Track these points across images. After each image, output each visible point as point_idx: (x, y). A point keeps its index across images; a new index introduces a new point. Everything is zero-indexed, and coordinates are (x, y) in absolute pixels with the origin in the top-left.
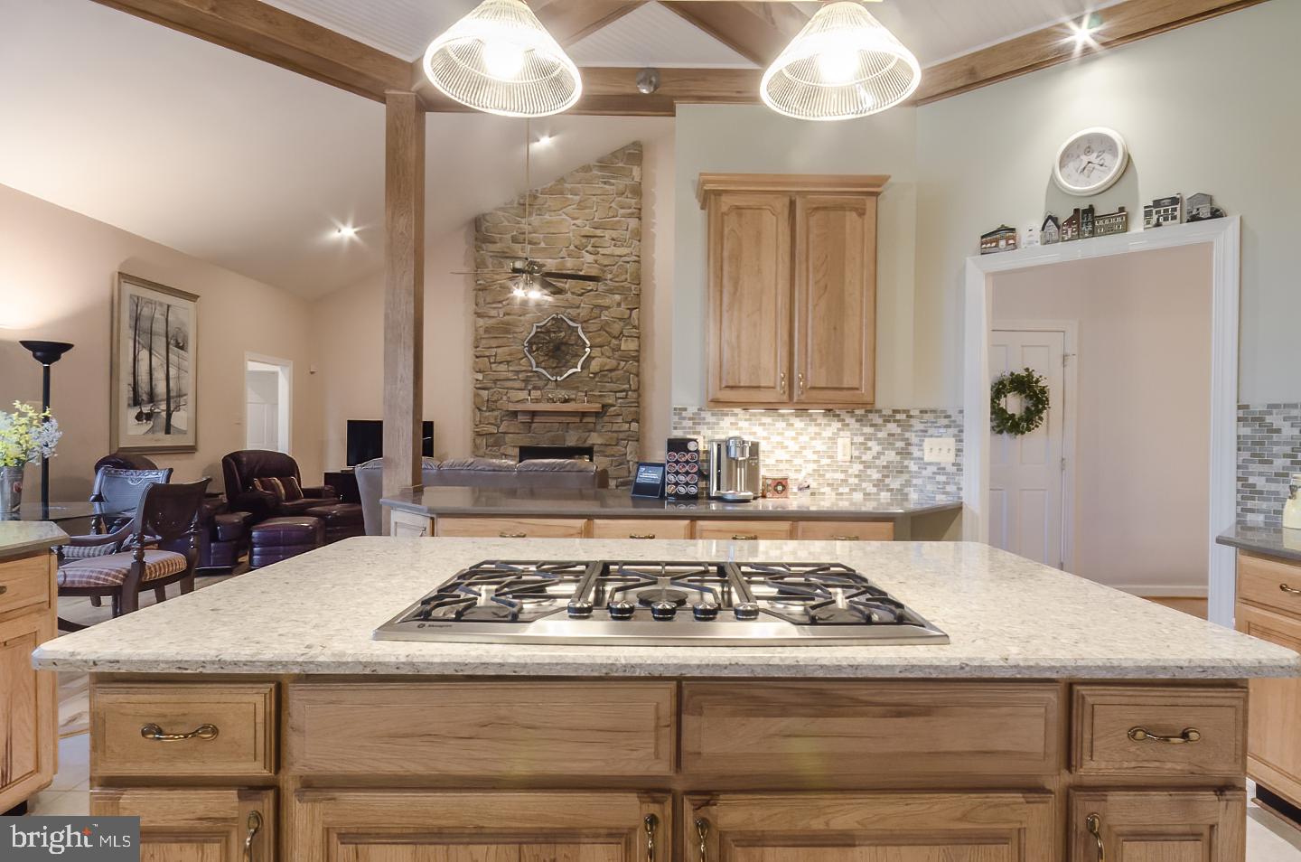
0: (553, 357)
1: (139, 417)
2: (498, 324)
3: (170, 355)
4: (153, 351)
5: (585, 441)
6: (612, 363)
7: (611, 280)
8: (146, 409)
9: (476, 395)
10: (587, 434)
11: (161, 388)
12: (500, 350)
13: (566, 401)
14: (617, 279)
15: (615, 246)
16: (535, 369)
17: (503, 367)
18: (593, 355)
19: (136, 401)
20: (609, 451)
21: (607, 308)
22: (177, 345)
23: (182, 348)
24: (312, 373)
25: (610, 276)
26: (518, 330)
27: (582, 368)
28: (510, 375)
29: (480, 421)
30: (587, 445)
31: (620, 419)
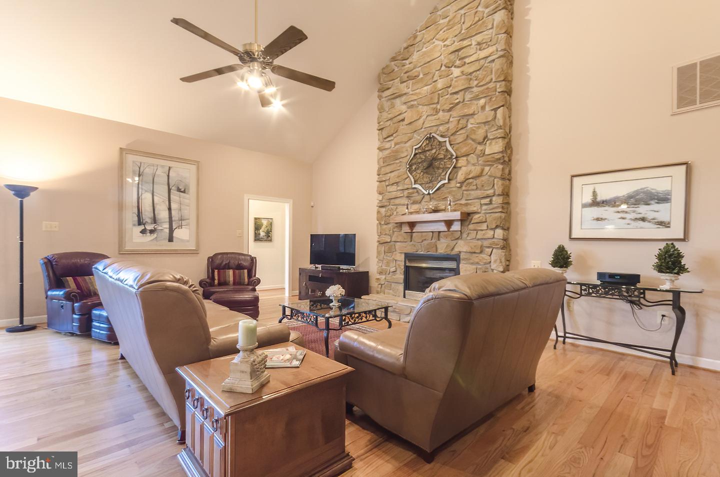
0: (427, 173)
1: (143, 232)
2: (390, 153)
3: (172, 196)
4: (155, 194)
5: (453, 249)
6: (476, 170)
7: (476, 86)
8: (149, 227)
9: (378, 212)
10: (455, 242)
11: (163, 214)
12: (392, 175)
13: (436, 211)
14: (481, 84)
15: (480, 50)
16: (414, 186)
17: (394, 188)
18: (459, 165)
19: (140, 222)
20: (475, 258)
21: (473, 114)
22: (179, 190)
23: (184, 192)
24: (312, 207)
25: (476, 83)
26: (403, 155)
27: (449, 180)
28: (399, 194)
29: (381, 233)
30: (454, 253)
31: (484, 226)
